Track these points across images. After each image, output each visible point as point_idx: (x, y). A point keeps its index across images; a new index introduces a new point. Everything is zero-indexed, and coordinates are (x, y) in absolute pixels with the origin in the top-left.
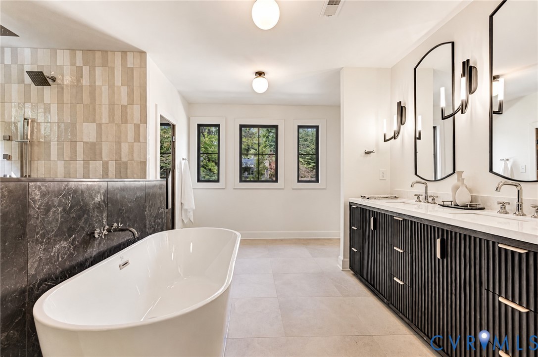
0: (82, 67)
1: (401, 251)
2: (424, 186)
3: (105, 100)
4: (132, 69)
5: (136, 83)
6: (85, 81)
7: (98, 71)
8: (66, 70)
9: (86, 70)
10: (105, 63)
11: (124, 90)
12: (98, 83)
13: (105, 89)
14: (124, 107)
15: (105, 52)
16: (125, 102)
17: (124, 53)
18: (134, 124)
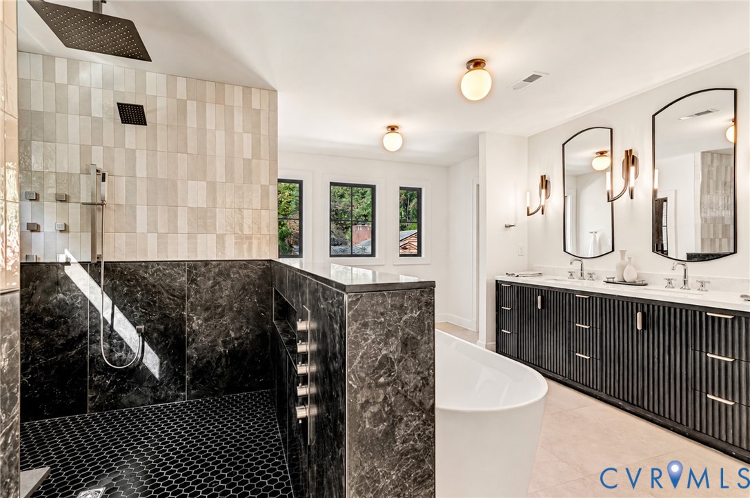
0: (186, 101)
1: (587, 327)
2: (580, 263)
3: (221, 151)
4: (258, 112)
5: (264, 131)
6: (192, 122)
7: (211, 110)
8: (161, 103)
9: (191, 107)
10: (219, 100)
11: (247, 139)
12: (210, 126)
13: (220, 136)
14: (247, 162)
15: (220, 84)
16: (247, 153)
17: (247, 88)
18: (262, 186)
